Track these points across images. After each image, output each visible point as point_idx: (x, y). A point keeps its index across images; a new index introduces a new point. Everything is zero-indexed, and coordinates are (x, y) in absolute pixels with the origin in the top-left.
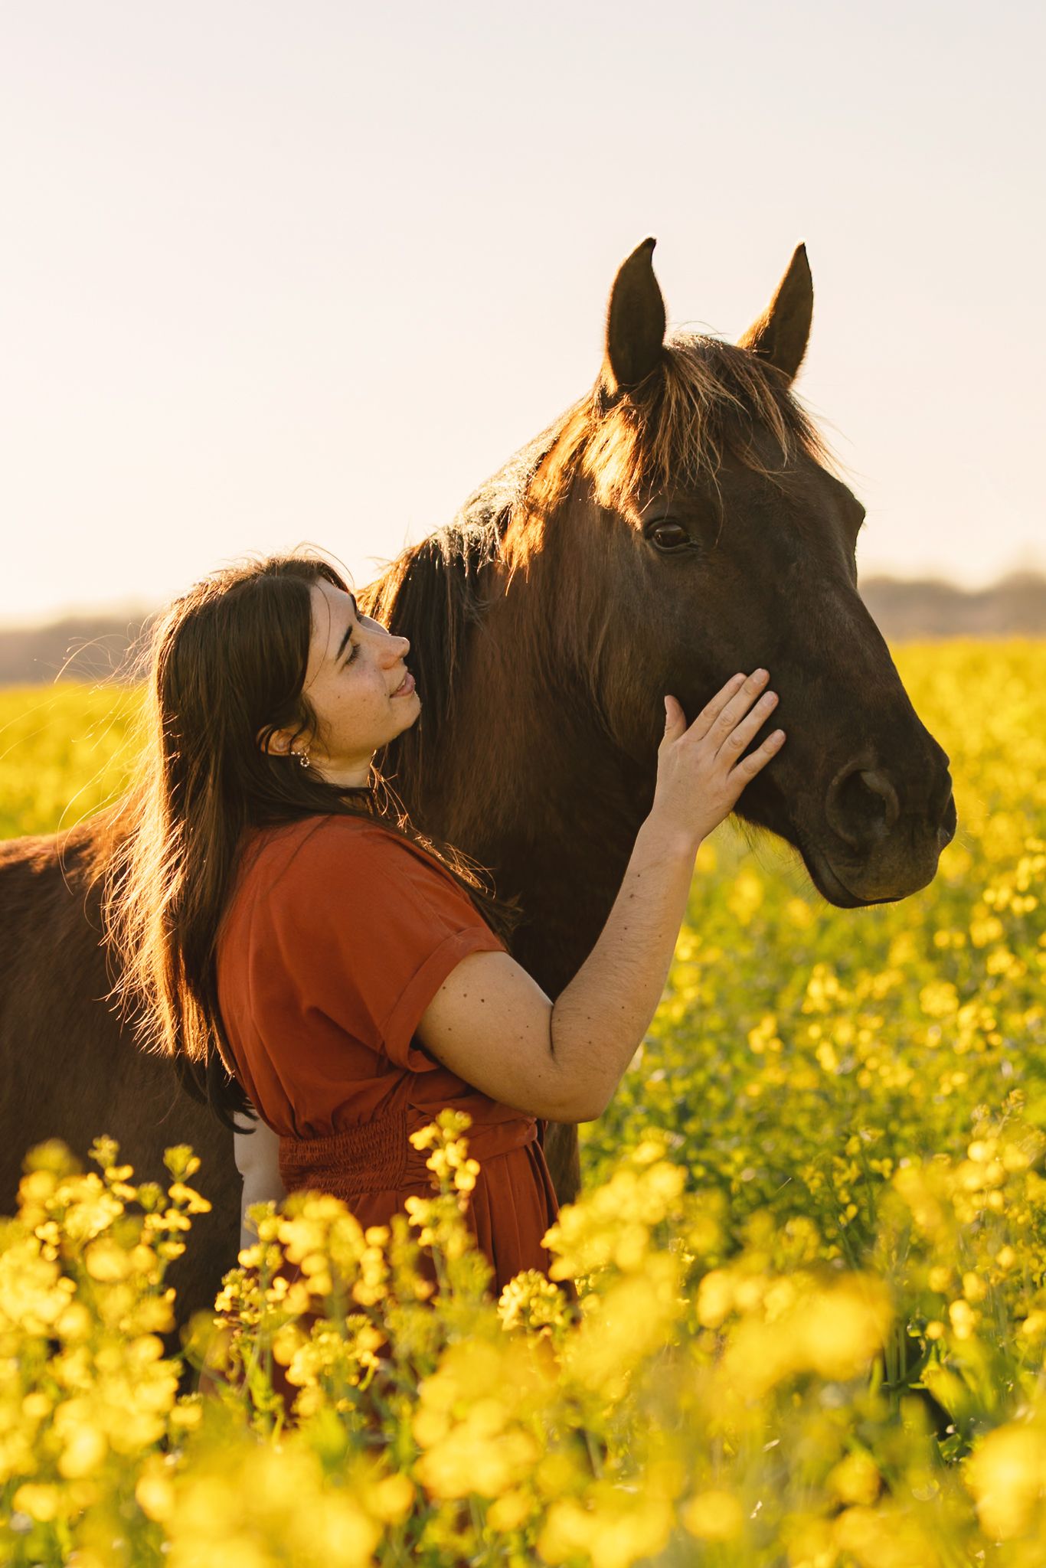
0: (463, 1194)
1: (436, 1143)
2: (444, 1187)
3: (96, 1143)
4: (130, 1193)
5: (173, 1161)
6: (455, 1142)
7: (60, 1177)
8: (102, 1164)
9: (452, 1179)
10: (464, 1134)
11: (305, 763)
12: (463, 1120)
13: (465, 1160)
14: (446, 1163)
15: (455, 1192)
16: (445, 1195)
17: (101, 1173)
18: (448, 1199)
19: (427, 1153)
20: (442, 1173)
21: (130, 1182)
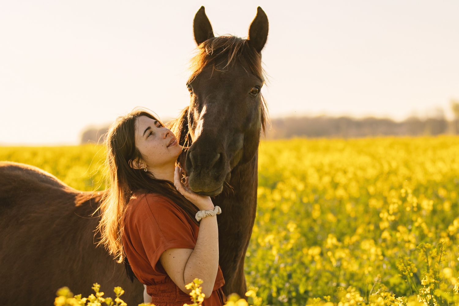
0: (200, 303)
1: (193, 288)
2: (195, 301)
3: (94, 285)
4: (103, 300)
5: (116, 291)
6: (198, 287)
7: (67, 297)
8: (96, 291)
9: (197, 299)
10: (201, 285)
11: (146, 170)
12: (201, 281)
13: (201, 293)
14: (196, 294)
15: (198, 302)
16: (195, 303)
17: (95, 294)
18: (196, 304)
19: (190, 291)
20: (194, 296)
21: (103, 297)
